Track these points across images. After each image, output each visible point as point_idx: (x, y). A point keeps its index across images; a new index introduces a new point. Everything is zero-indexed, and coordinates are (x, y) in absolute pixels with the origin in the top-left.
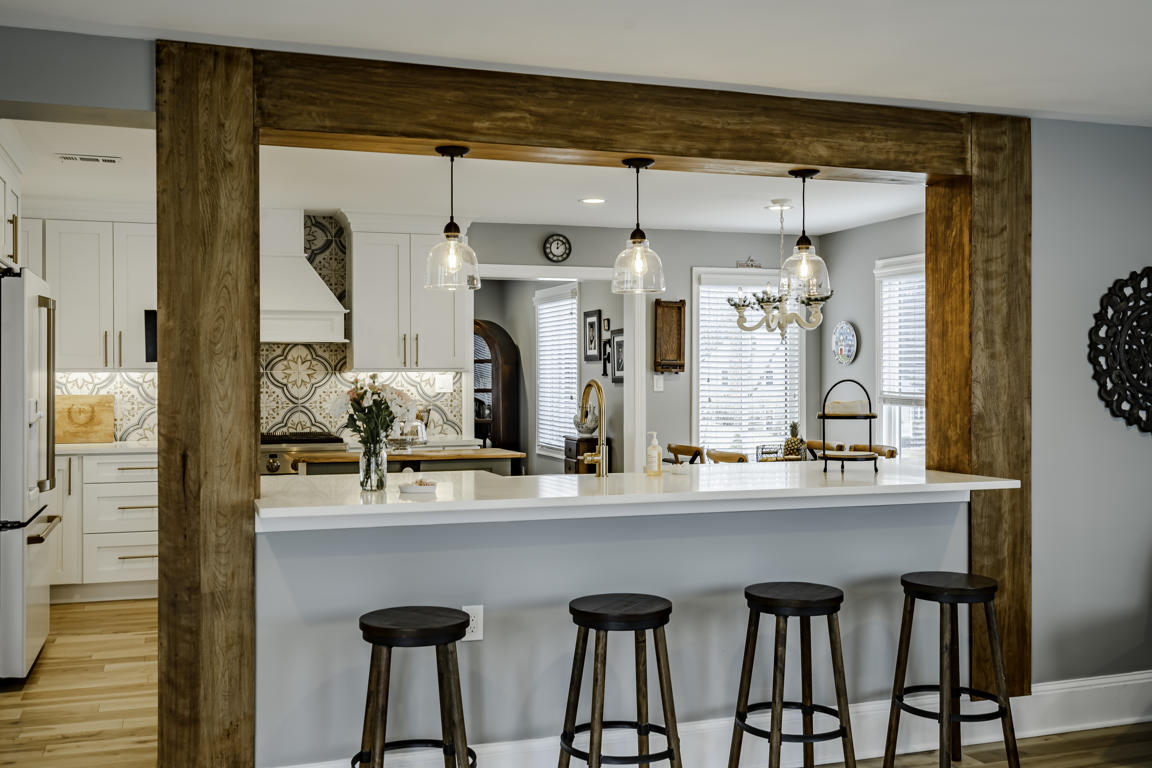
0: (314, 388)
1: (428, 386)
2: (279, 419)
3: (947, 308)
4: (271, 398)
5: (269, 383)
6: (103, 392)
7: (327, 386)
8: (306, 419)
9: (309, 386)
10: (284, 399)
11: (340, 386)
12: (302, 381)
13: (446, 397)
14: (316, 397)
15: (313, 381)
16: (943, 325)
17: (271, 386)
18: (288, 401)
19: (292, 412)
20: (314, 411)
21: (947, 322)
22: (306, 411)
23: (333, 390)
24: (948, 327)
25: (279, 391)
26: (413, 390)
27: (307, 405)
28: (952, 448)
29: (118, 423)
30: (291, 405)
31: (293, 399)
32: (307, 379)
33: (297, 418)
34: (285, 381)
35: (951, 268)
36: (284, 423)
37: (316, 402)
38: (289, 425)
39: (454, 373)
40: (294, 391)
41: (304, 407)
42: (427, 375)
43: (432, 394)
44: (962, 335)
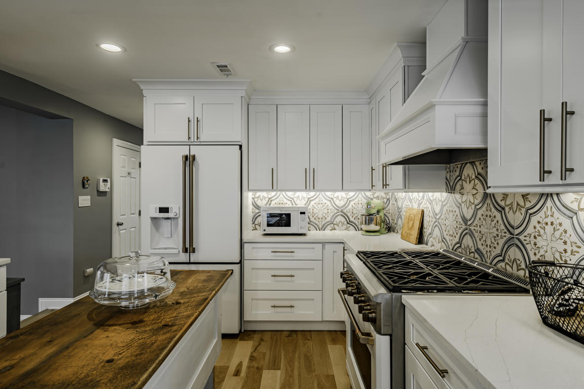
0: (529, 215)
2: (498, 251)
4: (493, 223)
5: (491, 206)
6: (421, 208)
7: (542, 214)
8: (522, 259)
9: (523, 210)
10: (503, 227)
11: (557, 214)
12: (518, 204)
14: (530, 230)
15: (528, 205)
17: (493, 210)
18: (506, 230)
19: (509, 244)
20: (528, 247)
22: (522, 247)
23: (549, 220)
25: (498, 215)
27: (522, 238)
29: (425, 230)
30: (508, 235)
31: (510, 227)
32: (522, 203)
33: (514, 253)
34: (502, 203)
36: (502, 256)
37: (530, 235)
38: (506, 261)
40: (510, 216)
41: (519, 239)
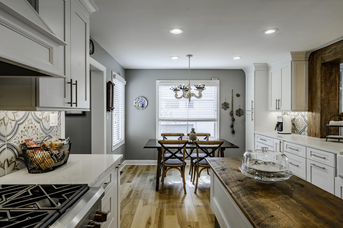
1: (46, 122)
3: (330, 96)
13: (54, 129)
16: (328, 100)
21: (330, 100)
24: (330, 101)
26: (38, 125)
28: (332, 132)
35: (331, 86)
39: (58, 112)
42: (46, 113)
43: (48, 128)
44: (336, 103)
